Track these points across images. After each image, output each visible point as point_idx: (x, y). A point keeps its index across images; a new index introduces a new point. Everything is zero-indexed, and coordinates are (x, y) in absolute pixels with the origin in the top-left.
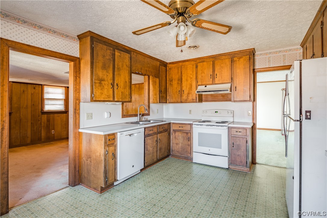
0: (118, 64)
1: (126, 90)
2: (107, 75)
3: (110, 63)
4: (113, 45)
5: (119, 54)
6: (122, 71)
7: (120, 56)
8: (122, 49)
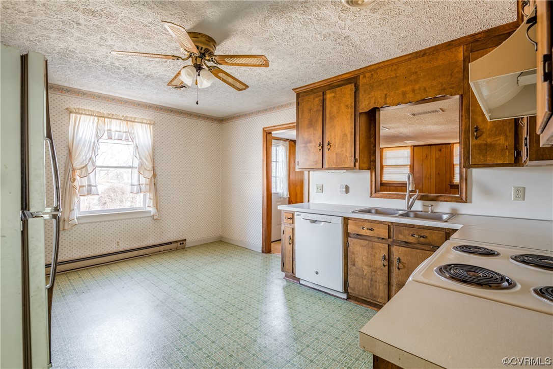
0: (330, 111)
1: (344, 149)
2: (314, 134)
3: (318, 116)
4: (324, 86)
5: (333, 95)
6: (337, 119)
7: (334, 97)
8: (339, 83)
